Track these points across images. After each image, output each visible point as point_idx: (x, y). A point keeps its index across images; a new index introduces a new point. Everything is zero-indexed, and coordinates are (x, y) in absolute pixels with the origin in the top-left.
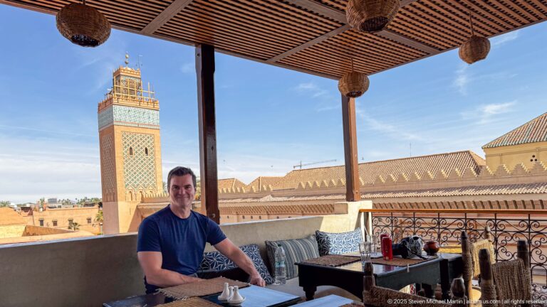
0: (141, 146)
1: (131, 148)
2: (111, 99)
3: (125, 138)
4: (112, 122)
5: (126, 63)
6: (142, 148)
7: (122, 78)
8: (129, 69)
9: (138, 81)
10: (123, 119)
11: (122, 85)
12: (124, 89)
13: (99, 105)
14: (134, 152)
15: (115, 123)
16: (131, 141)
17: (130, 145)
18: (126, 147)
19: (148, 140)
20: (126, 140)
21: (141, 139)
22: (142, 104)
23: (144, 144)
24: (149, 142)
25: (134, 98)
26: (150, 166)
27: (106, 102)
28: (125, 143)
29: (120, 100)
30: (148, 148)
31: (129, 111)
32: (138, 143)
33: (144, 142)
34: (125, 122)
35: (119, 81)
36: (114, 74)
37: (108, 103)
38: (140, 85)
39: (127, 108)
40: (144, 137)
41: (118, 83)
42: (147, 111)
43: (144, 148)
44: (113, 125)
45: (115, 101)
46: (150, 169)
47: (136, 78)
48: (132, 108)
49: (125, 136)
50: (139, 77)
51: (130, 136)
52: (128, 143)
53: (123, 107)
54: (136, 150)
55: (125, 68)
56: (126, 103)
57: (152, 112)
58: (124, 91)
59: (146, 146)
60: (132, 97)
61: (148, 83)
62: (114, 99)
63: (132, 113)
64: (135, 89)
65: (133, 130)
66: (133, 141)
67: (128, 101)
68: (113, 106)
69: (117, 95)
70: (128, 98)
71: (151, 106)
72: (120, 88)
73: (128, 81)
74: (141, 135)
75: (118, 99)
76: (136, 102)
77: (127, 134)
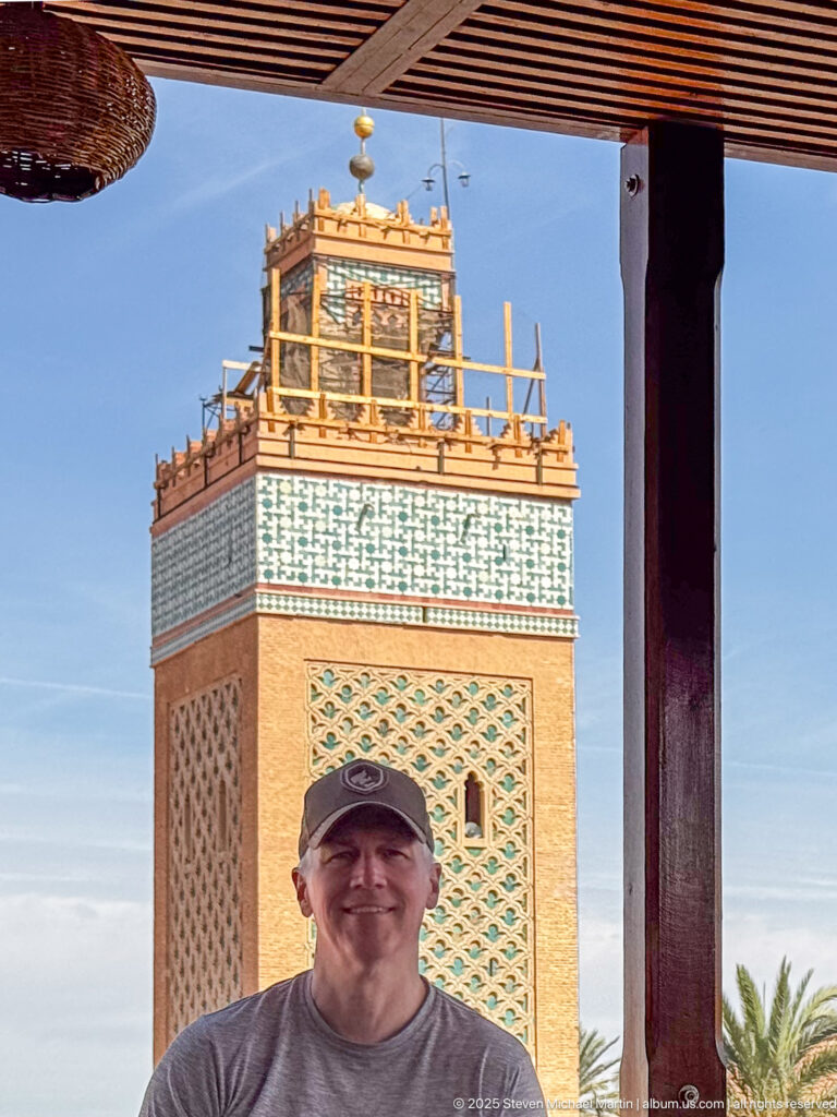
0: (437, 763)
2: (245, 430)
3: (331, 709)
4: (246, 594)
5: (359, 172)
6: (440, 778)
7: (327, 281)
8: (377, 212)
9: (433, 295)
10: (319, 566)
11: (325, 331)
12: (338, 356)
13: (165, 479)
15: (263, 603)
16: (369, 725)
19: (492, 717)
20: (333, 724)
21: (441, 715)
22: (459, 463)
23: (458, 747)
24: (491, 734)
25: (407, 416)
26: (493, 915)
27: (210, 453)
28: (331, 740)
29: (311, 434)
30: (488, 781)
31: (365, 512)
33: (458, 731)
34: (335, 595)
35: (306, 304)
36: (273, 255)
37: (230, 453)
38: (445, 319)
39: (354, 494)
40: (459, 698)
41: (297, 315)
42: (491, 504)
43: (458, 782)
44: (254, 618)
45: (270, 444)
46: (495, 932)
47: (423, 273)
48: (385, 493)
49: (330, 692)
50: (444, 264)
51: (367, 693)
52: (349, 740)
53: (321, 488)
55: (345, 209)
56: (353, 454)
57: (519, 511)
58: (333, 371)
59: (474, 765)
60: (387, 412)
61: (508, 306)
62: (263, 426)
63: (383, 528)
64: (415, 356)
65: (386, 649)
66: (384, 728)
67: (362, 440)
68: (261, 482)
69: (285, 400)
70: (364, 420)
71: (518, 471)
72: (307, 348)
73: (368, 295)
74: (439, 687)
75: (292, 426)
76: (415, 450)
77: (344, 676)
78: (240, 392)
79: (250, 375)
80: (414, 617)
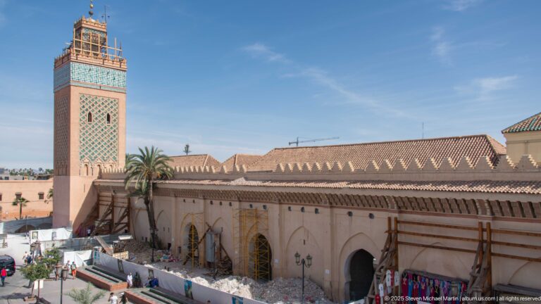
0: (102, 112)
1: (90, 114)
2: (69, 54)
3: (84, 102)
4: (69, 82)
5: (91, 14)
6: (103, 114)
7: (83, 31)
8: (93, 21)
9: (104, 36)
10: (82, 78)
11: (83, 40)
12: (86, 44)
13: (56, 61)
14: (93, 118)
15: (72, 83)
16: (90, 105)
17: (90, 110)
18: (83, 112)
19: (111, 105)
20: (84, 104)
21: (103, 104)
22: (107, 63)
23: (106, 109)
24: (112, 107)
25: (97, 55)
26: (111, 136)
27: (63, 58)
28: (84, 107)
29: (80, 56)
30: (111, 115)
31: (90, 70)
32: (99, 109)
33: (106, 107)
34: (85, 83)
35: (80, 35)
36: (75, 26)
37: (65, 60)
38: (105, 39)
39: (88, 67)
40: (106, 101)
41: (78, 37)
42: (111, 70)
43: (106, 115)
44: (70, 86)
45: (73, 57)
46: (112, 139)
47: (101, 32)
48: (94, 67)
49: (83, 99)
50: (105, 30)
51: (90, 99)
52: (87, 107)
53: (82, 65)
54: (96, 116)
55: (88, 20)
56: (88, 60)
57: (117, 72)
58: (85, 46)
59: (109, 112)
60: (94, 54)
61: (116, 39)
62: (72, 55)
63: (93, 73)
64: (99, 45)
65: (94, 92)
66: (93, 105)
67: (90, 58)
68: (71, 63)
69: (76, 50)
70: (90, 55)
71: (117, 65)
72: (80, 42)
73: (91, 34)
74: (103, 99)
75: (77, 55)
76: (99, 60)
77: (86, 96)
78: (69, 48)
79: (71, 46)
80: (98, 88)
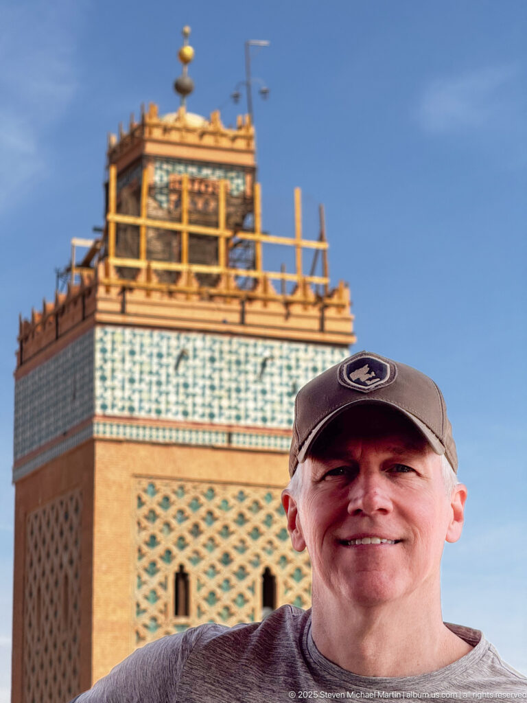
0: (239, 559)
1: (182, 577)
2: (85, 296)
3: (152, 516)
4: (88, 420)
5: (182, 90)
6: (242, 573)
7: (154, 175)
8: (195, 121)
9: (239, 185)
11: (152, 214)
12: (162, 234)
13: (26, 334)
14: (196, 596)
15: (100, 430)
16: (184, 528)
17: (181, 557)
18: (152, 569)
19: (281, 524)
20: (155, 528)
21: (242, 519)
22: (257, 315)
23: (255, 546)
25: (214, 280)
27: (60, 311)
28: (153, 541)
29: (138, 295)
30: (280, 573)
31: (182, 356)
32: (226, 544)
33: (256, 533)
34: (159, 424)
35: (137, 194)
36: (113, 156)
37: (75, 312)
38: (247, 203)
39: (173, 342)
40: (257, 506)
41: (131, 203)
42: (283, 349)
43: (256, 575)
44: (90, 443)
45: (106, 304)
47: (228, 167)
48: (198, 341)
49: (152, 502)
50: (247, 160)
51: (181, 503)
52: (167, 541)
53: (145, 336)
54: (212, 584)
55: (169, 119)
56: (172, 310)
57: (306, 354)
58: (158, 246)
59: (269, 560)
60: (202, 278)
61: (298, 194)
62: (101, 291)
63: (195, 368)
64: (222, 232)
65: (199, 467)
66: (196, 531)
67: (180, 300)
68: (98, 332)
69: (121, 270)
70: (182, 284)
71: (306, 320)
72: (136, 228)
73: (186, 186)
74: (241, 497)
75: (124, 290)
76: (222, 306)
77: (164, 489)
78: (86, 264)
79: (93, 251)
80: (221, 440)
